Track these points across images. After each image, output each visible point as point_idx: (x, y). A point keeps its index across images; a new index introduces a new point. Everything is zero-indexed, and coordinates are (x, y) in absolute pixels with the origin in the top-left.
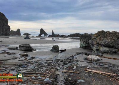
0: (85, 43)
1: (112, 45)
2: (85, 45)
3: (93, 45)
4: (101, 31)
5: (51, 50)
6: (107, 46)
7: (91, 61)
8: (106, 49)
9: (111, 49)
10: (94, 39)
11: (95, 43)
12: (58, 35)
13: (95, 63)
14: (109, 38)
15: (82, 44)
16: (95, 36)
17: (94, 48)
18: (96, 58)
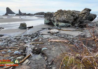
0: (48, 20)
1: (67, 21)
2: (48, 22)
3: (54, 21)
4: (60, 10)
5: (19, 28)
6: (64, 22)
7: (53, 34)
8: (63, 24)
9: (66, 24)
10: (55, 16)
11: (55, 20)
12: (25, 13)
13: (55, 34)
14: (66, 15)
15: (46, 21)
16: (55, 14)
17: (55, 24)
18: (56, 31)
